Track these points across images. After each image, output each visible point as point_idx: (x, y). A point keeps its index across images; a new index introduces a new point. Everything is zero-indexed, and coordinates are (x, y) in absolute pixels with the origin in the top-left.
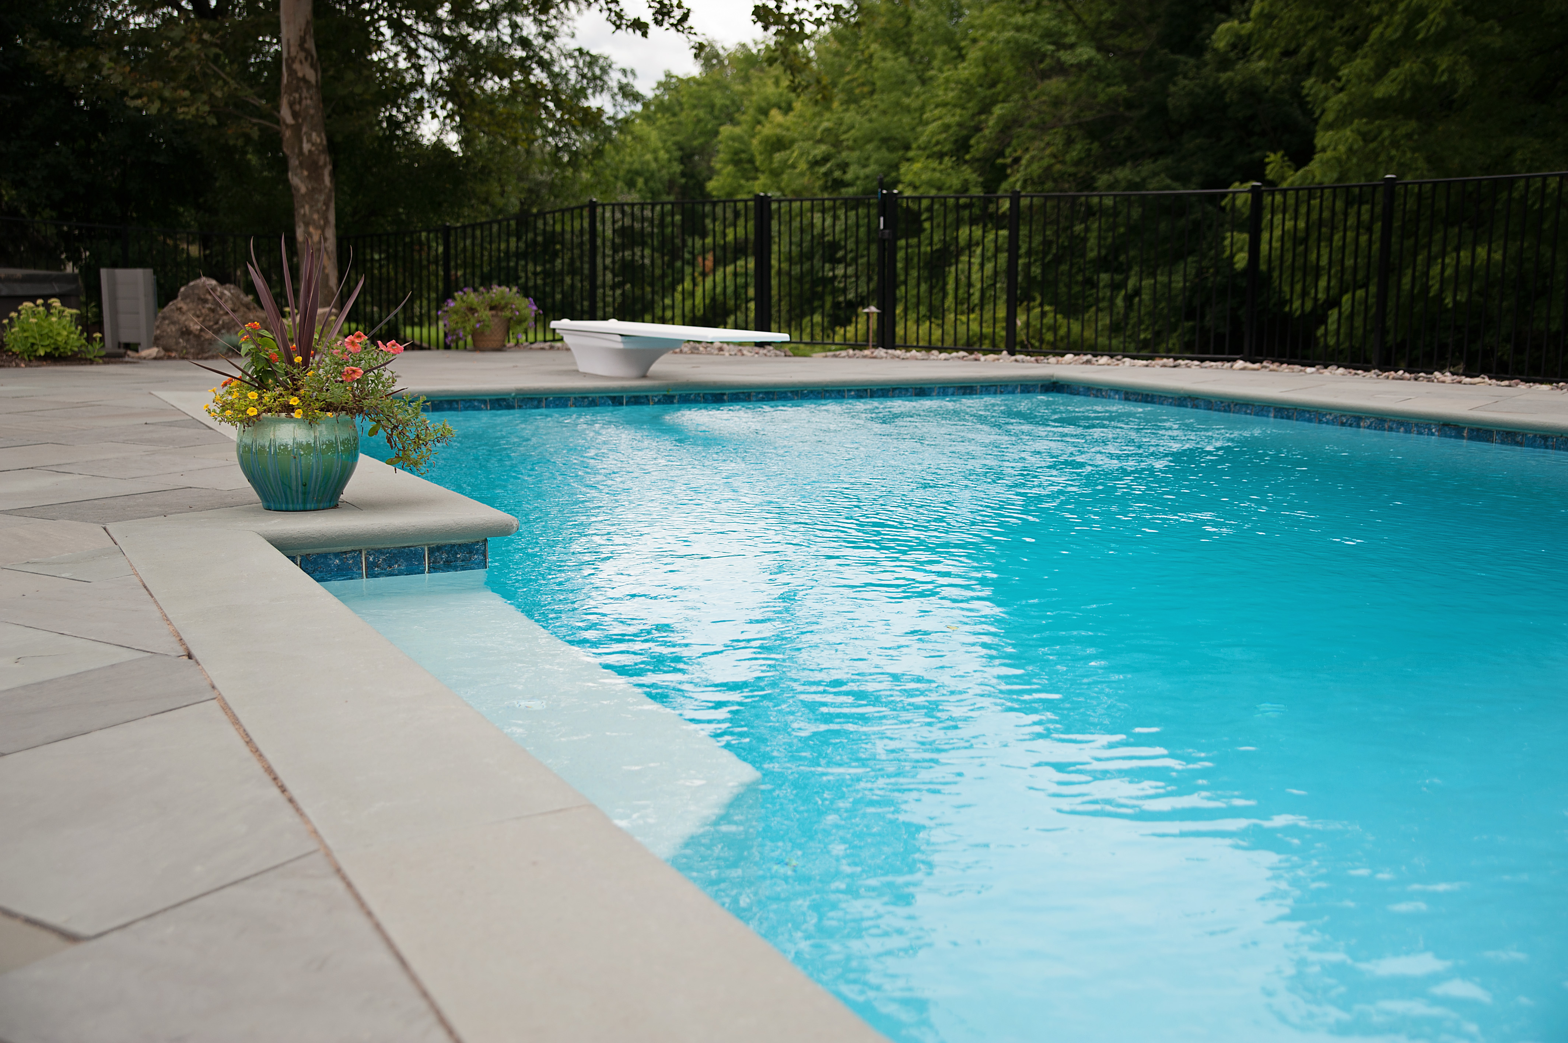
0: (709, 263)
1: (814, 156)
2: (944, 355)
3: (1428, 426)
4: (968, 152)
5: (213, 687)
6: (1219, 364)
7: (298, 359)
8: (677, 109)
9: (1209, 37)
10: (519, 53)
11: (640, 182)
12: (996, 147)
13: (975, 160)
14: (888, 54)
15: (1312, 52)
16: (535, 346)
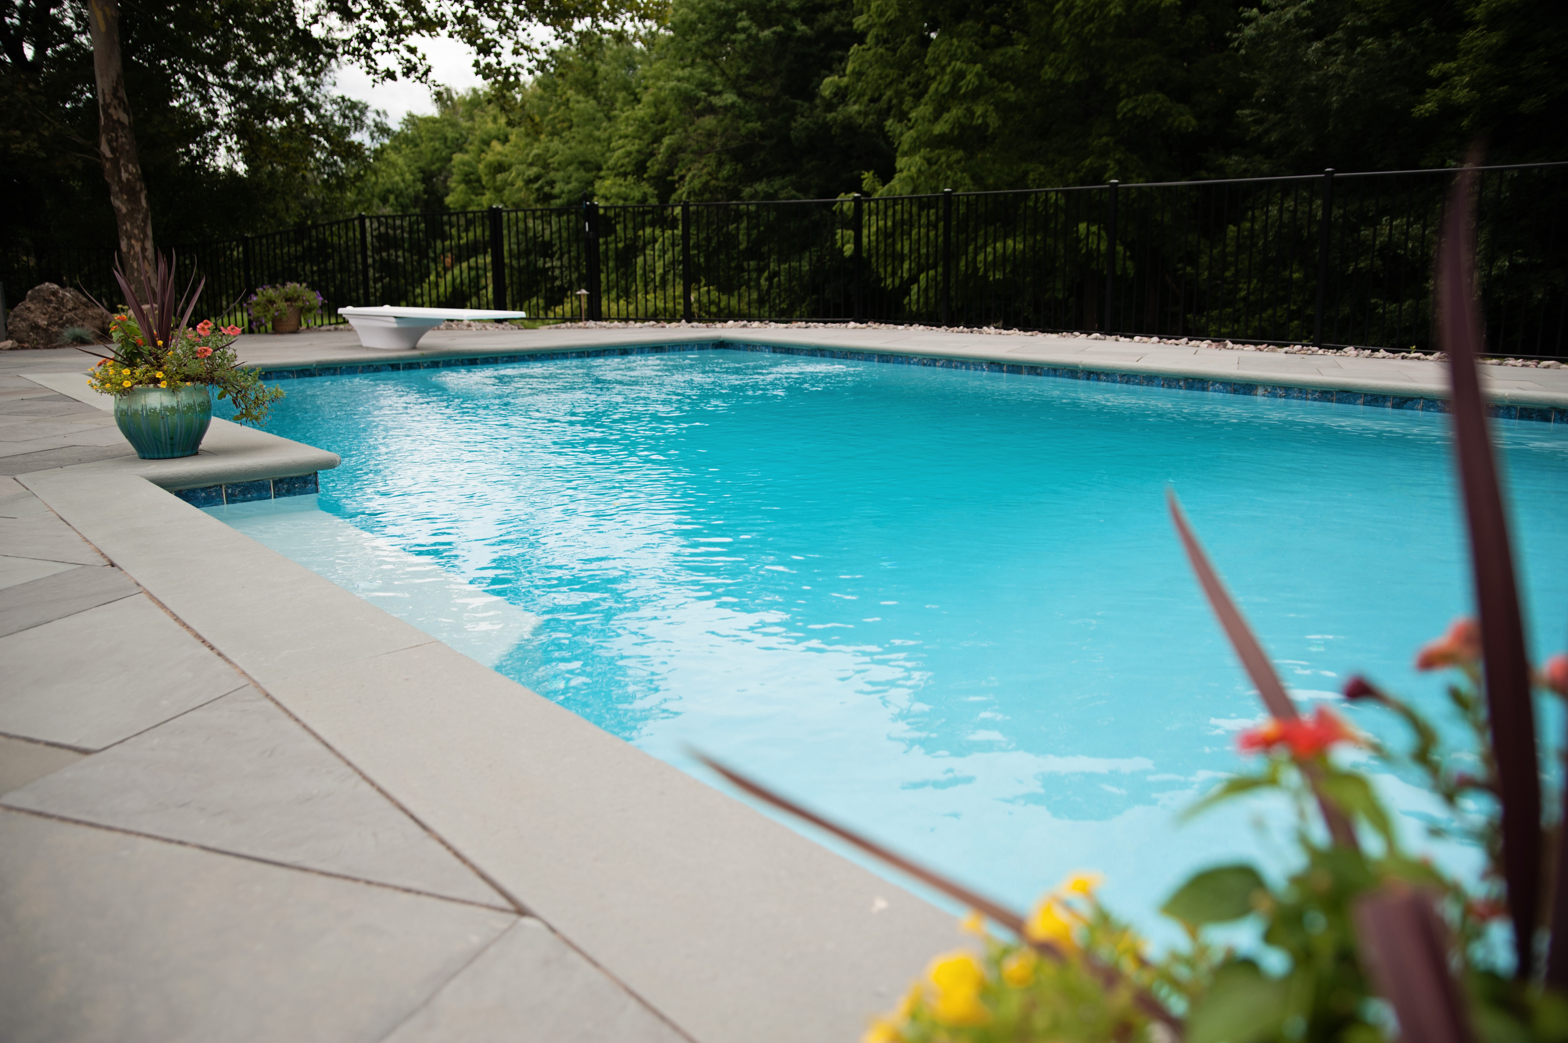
0: (448, 261)
1: (529, 176)
2: (638, 324)
3: (981, 364)
4: (645, 172)
5: (138, 585)
6: (837, 325)
7: (160, 343)
8: (419, 141)
9: (818, 86)
10: (290, 98)
11: (392, 198)
12: (666, 168)
13: (650, 178)
14: (581, 98)
15: (890, 100)
16: (323, 328)
